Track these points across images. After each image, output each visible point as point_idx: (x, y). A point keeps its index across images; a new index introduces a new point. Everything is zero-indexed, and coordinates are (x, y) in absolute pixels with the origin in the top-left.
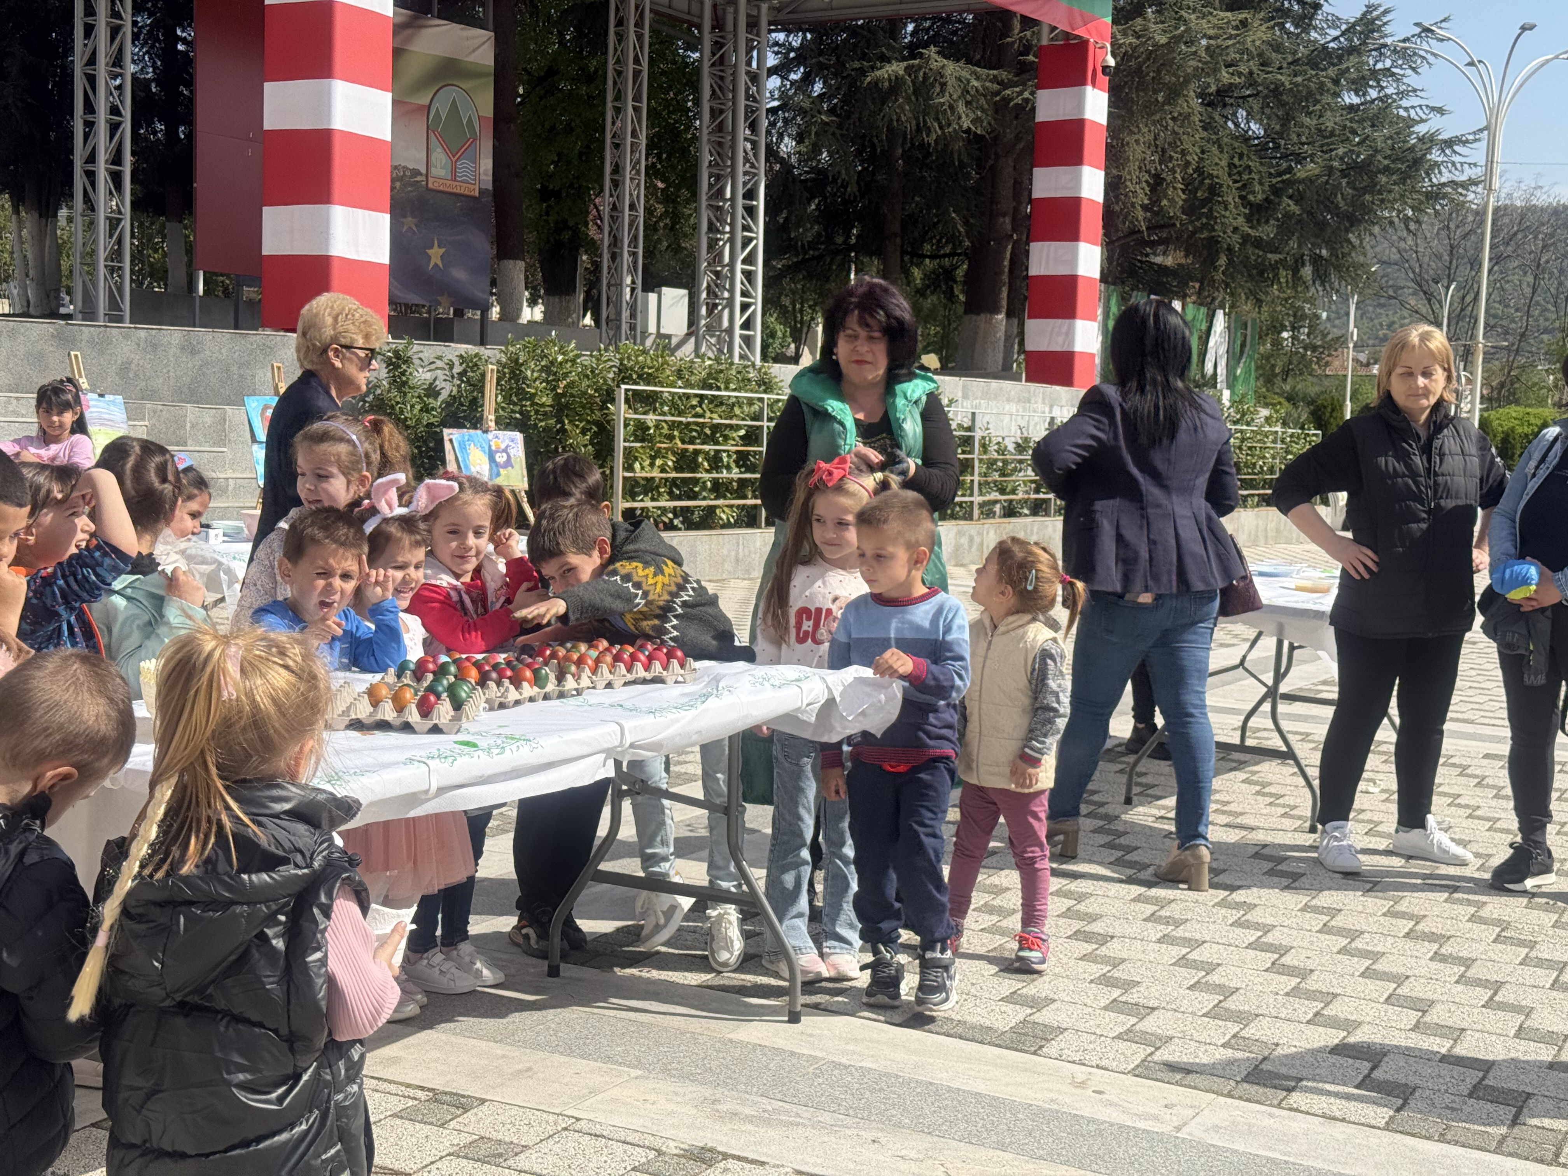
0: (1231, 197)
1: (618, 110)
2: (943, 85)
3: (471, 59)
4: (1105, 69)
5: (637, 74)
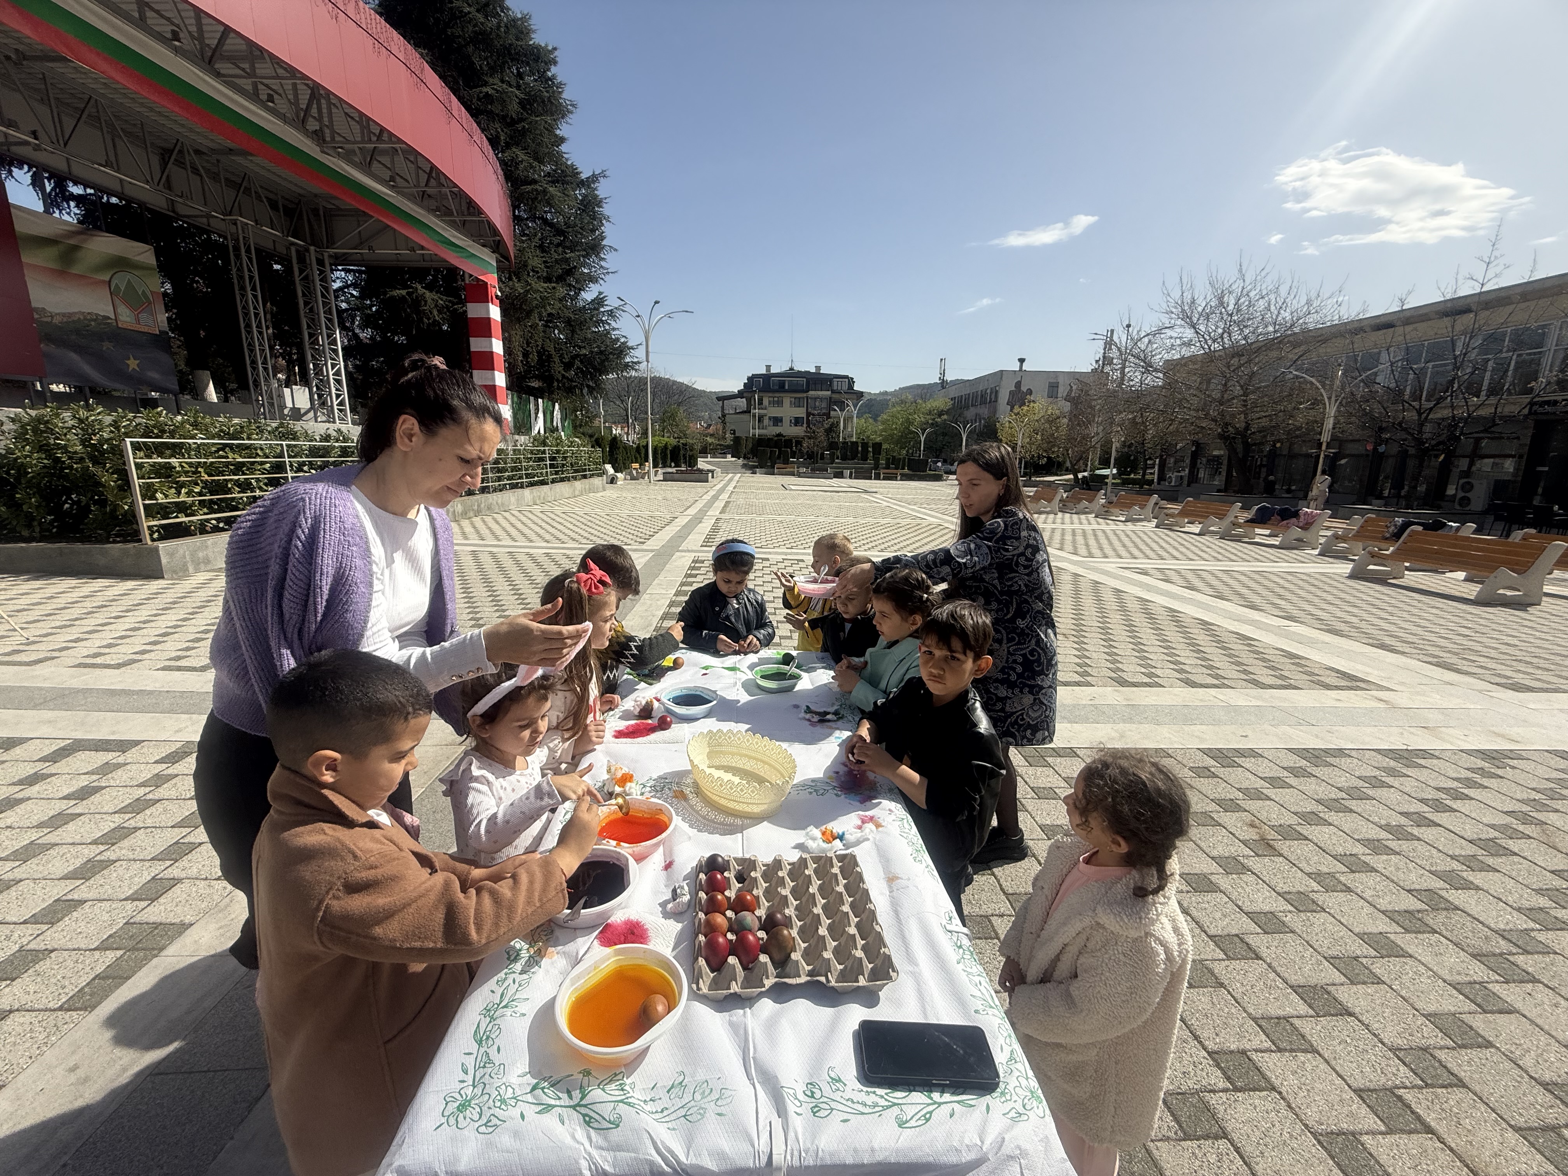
0: (557, 360)
1: (243, 296)
2: (426, 302)
3: (137, 258)
4: (497, 296)
5: (251, 278)
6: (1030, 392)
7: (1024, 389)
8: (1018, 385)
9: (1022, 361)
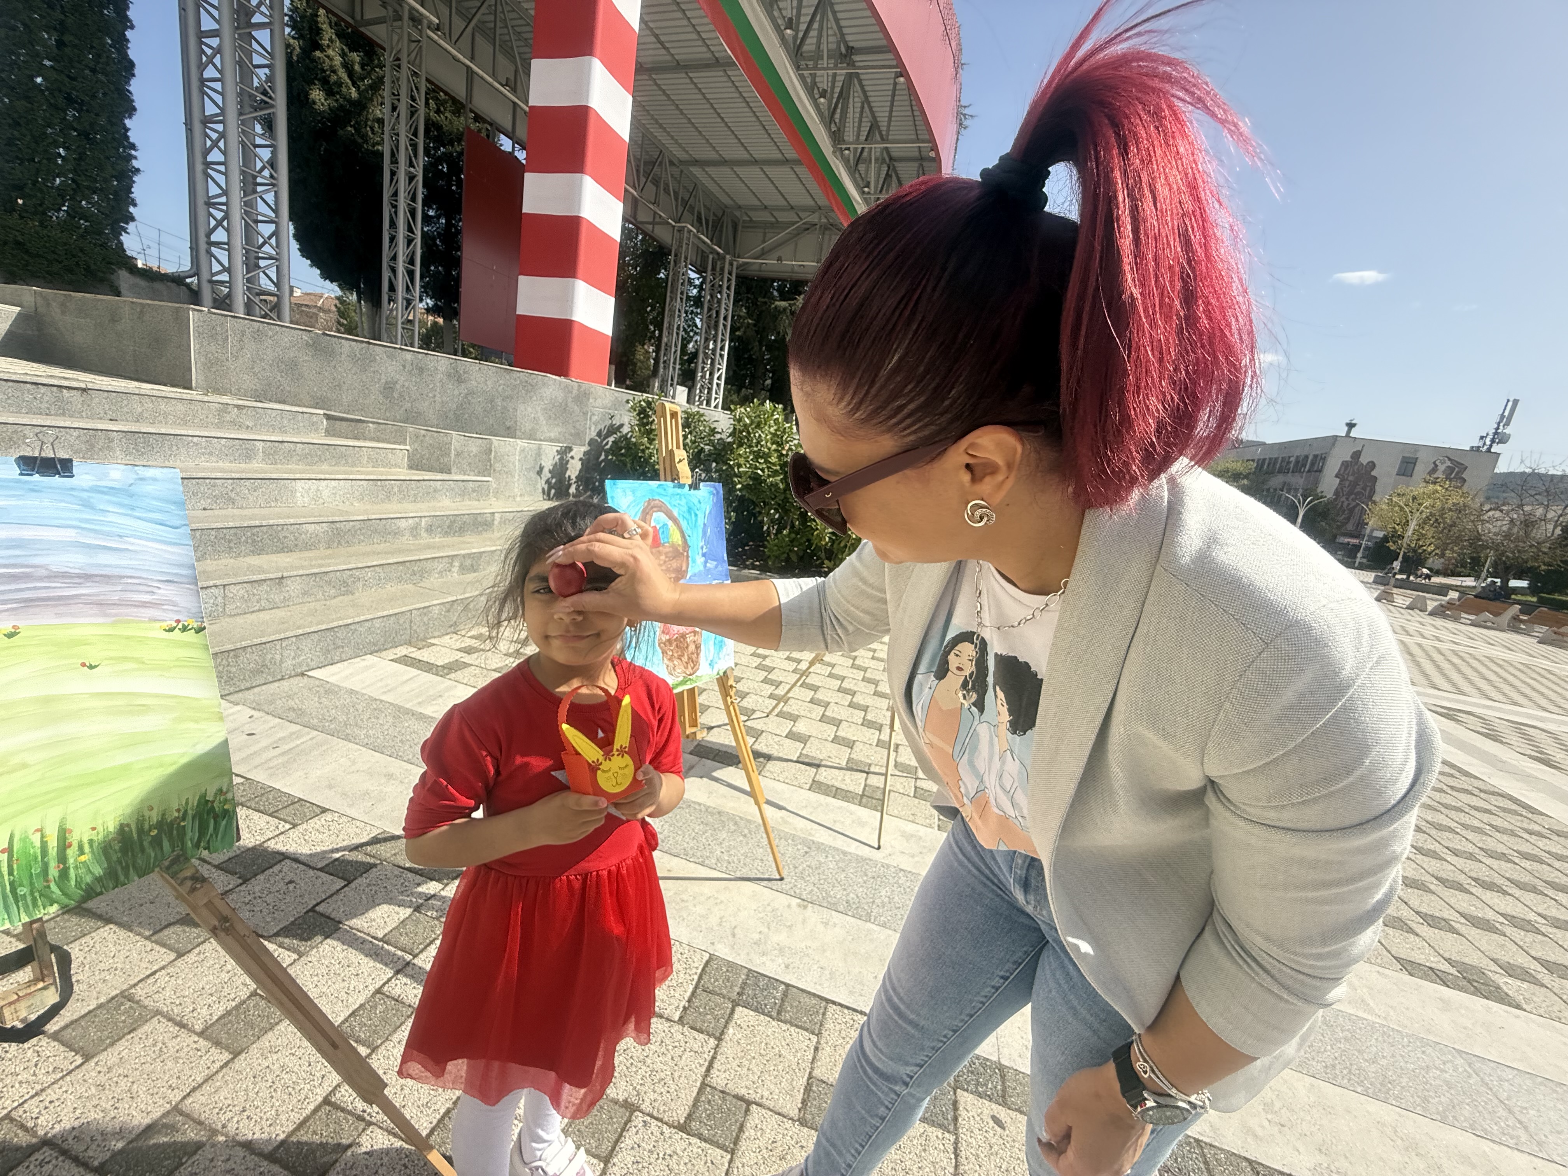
6: (1372, 465)
7: (1364, 460)
8: (1357, 455)
9: (1351, 426)
